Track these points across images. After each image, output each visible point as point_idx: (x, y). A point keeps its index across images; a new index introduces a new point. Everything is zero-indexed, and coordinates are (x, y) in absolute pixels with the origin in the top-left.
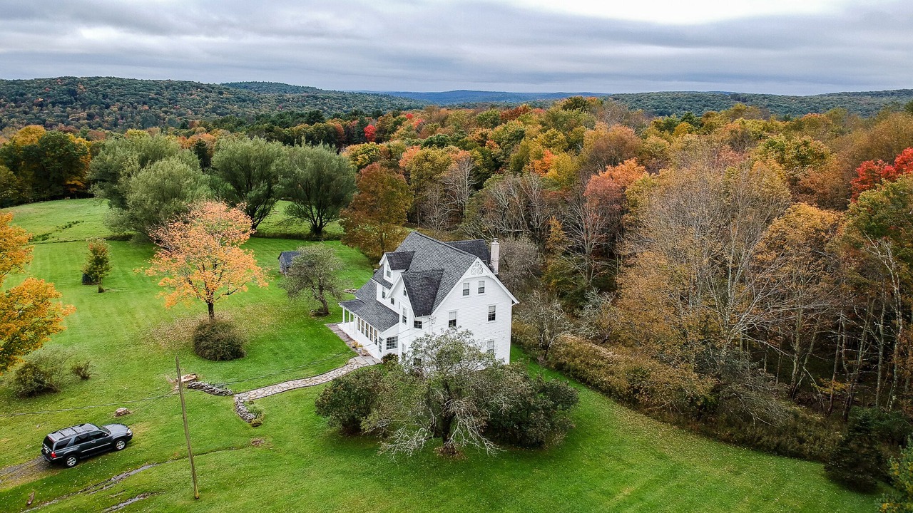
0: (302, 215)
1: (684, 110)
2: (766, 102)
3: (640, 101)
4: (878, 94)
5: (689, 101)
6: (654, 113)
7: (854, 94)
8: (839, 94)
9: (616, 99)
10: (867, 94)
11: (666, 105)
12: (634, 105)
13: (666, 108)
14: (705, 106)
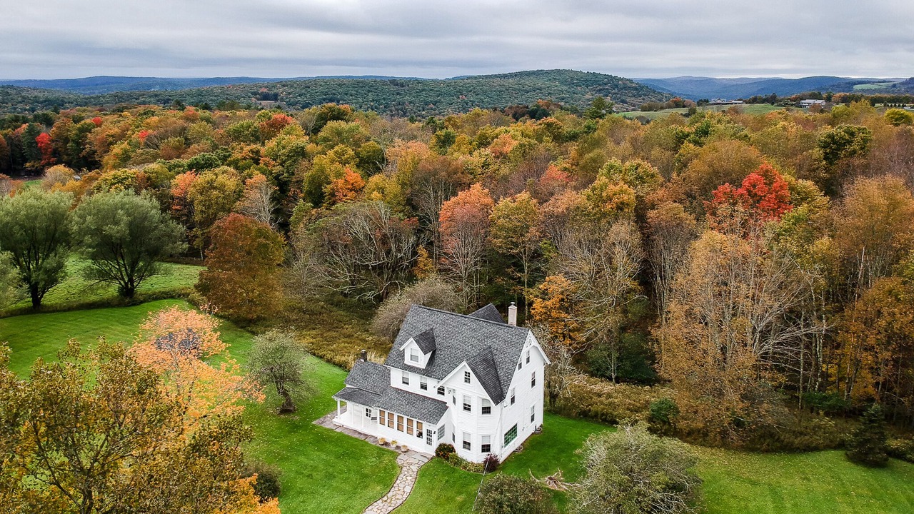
0: (104, 275)
1: (351, 96)
2: (420, 87)
3: (309, 87)
4: (505, 76)
5: (355, 87)
6: (324, 99)
7: (487, 77)
8: (475, 78)
9: (284, 86)
10: (496, 76)
11: (334, 91)
12: (303, 91)
13: (334, 94)
14: (369, 91)
